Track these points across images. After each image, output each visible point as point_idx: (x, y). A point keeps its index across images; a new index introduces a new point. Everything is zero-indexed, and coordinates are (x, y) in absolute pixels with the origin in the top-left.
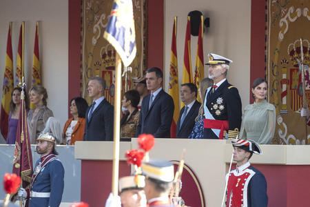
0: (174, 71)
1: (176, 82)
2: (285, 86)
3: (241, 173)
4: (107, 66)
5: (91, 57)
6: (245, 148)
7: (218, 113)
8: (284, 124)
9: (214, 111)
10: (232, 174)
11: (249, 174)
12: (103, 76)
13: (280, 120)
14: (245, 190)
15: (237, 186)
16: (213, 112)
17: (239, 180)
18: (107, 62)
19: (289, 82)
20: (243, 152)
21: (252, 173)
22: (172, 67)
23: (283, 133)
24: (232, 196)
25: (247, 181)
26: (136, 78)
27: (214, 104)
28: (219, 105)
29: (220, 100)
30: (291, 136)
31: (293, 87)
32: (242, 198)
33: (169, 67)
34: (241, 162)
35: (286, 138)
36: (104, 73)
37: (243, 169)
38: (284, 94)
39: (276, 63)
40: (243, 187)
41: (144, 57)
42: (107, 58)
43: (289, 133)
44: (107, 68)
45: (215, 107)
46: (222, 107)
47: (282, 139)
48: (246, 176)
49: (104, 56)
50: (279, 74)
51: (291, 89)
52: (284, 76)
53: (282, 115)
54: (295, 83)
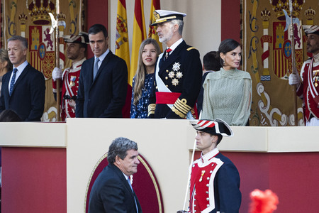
0: (122, 26)
1: (125, 40)
2: (266, 45)
3: (206, 164)
4: (35, 19)
5: (14, 8)
6: (210, 130)
7: (175, 82)
8: (266, 94)
9: (170, 80)
10: (196, 165)
11: (215, 165)
12: (30, 32)
13: (261, 89)
14: (211, 186)
15: (201, 180)
16: (168, 82)
17: (203, 172)
18: (36, 14)
19: (272, 39)
20: (207, 136)
21: (220, 163)
22: (119, 21)
23: (265, 106)
24: (195, 194)
25: (213, 173)
26: (68, 37)
27: (170, 71)
28: (175, 72)
29: (176, 66)
30: (276, 110)
31: (277, 46)
32: (208, 196)
33: (116, 21)
34: (207, 148)
35: (269, 112)
36: (31, 28)
37: (209, 158)
38: (266, 55)
39: (254, 14)
40: (208, 182)
41: (83, 7)
42: (35, 9)
43: (273, 106)
44: (35, 22)
45: (171, 74)
46: (180, 75)
47: (264, 114)
48: (212, 166)
49: (31, 7)
50: (259, 29)
51: (274, 48)
52: (266, 32)
53: (263, 82)
54: (280, 41)
